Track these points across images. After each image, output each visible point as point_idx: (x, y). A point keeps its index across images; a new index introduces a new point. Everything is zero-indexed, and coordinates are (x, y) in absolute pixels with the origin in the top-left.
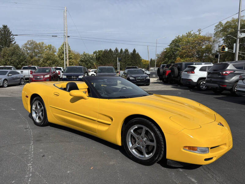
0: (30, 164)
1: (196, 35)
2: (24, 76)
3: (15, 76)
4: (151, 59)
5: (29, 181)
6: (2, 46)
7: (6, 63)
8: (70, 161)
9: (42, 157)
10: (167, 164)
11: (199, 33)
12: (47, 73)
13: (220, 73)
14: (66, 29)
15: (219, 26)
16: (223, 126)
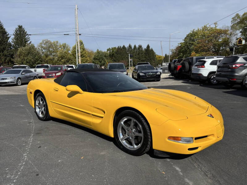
0: (26, 154)
1: (212, 28)
2: (38, 74)
3: (28, 74)
4: (166, 54)
5: (22, 168)
6: (18, 46)
7: (22, 62)
8: (63, 151)
9: (39, 148)
10: (154, 154)
11: (216, 26)
12: (58, 71)
13: (230, 66)
14: (77, 27)
15: (236, 18)
16: (213, 117)
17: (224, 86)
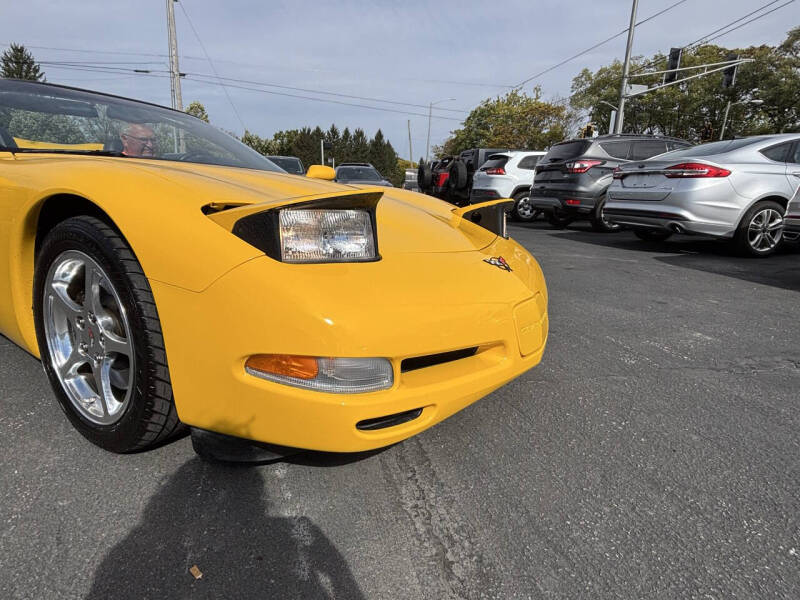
1: (528, 101)
11: (537, 95)
13: (568, 165)
15: (583, 79)
16: (508, 269)
17: (548, 225)
